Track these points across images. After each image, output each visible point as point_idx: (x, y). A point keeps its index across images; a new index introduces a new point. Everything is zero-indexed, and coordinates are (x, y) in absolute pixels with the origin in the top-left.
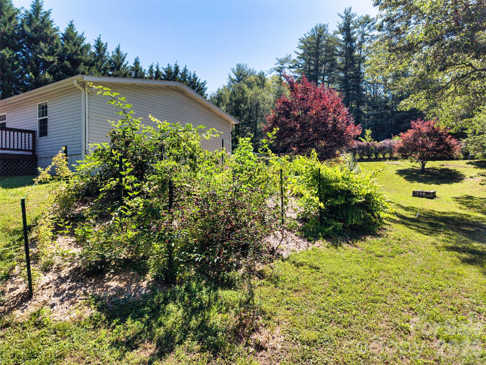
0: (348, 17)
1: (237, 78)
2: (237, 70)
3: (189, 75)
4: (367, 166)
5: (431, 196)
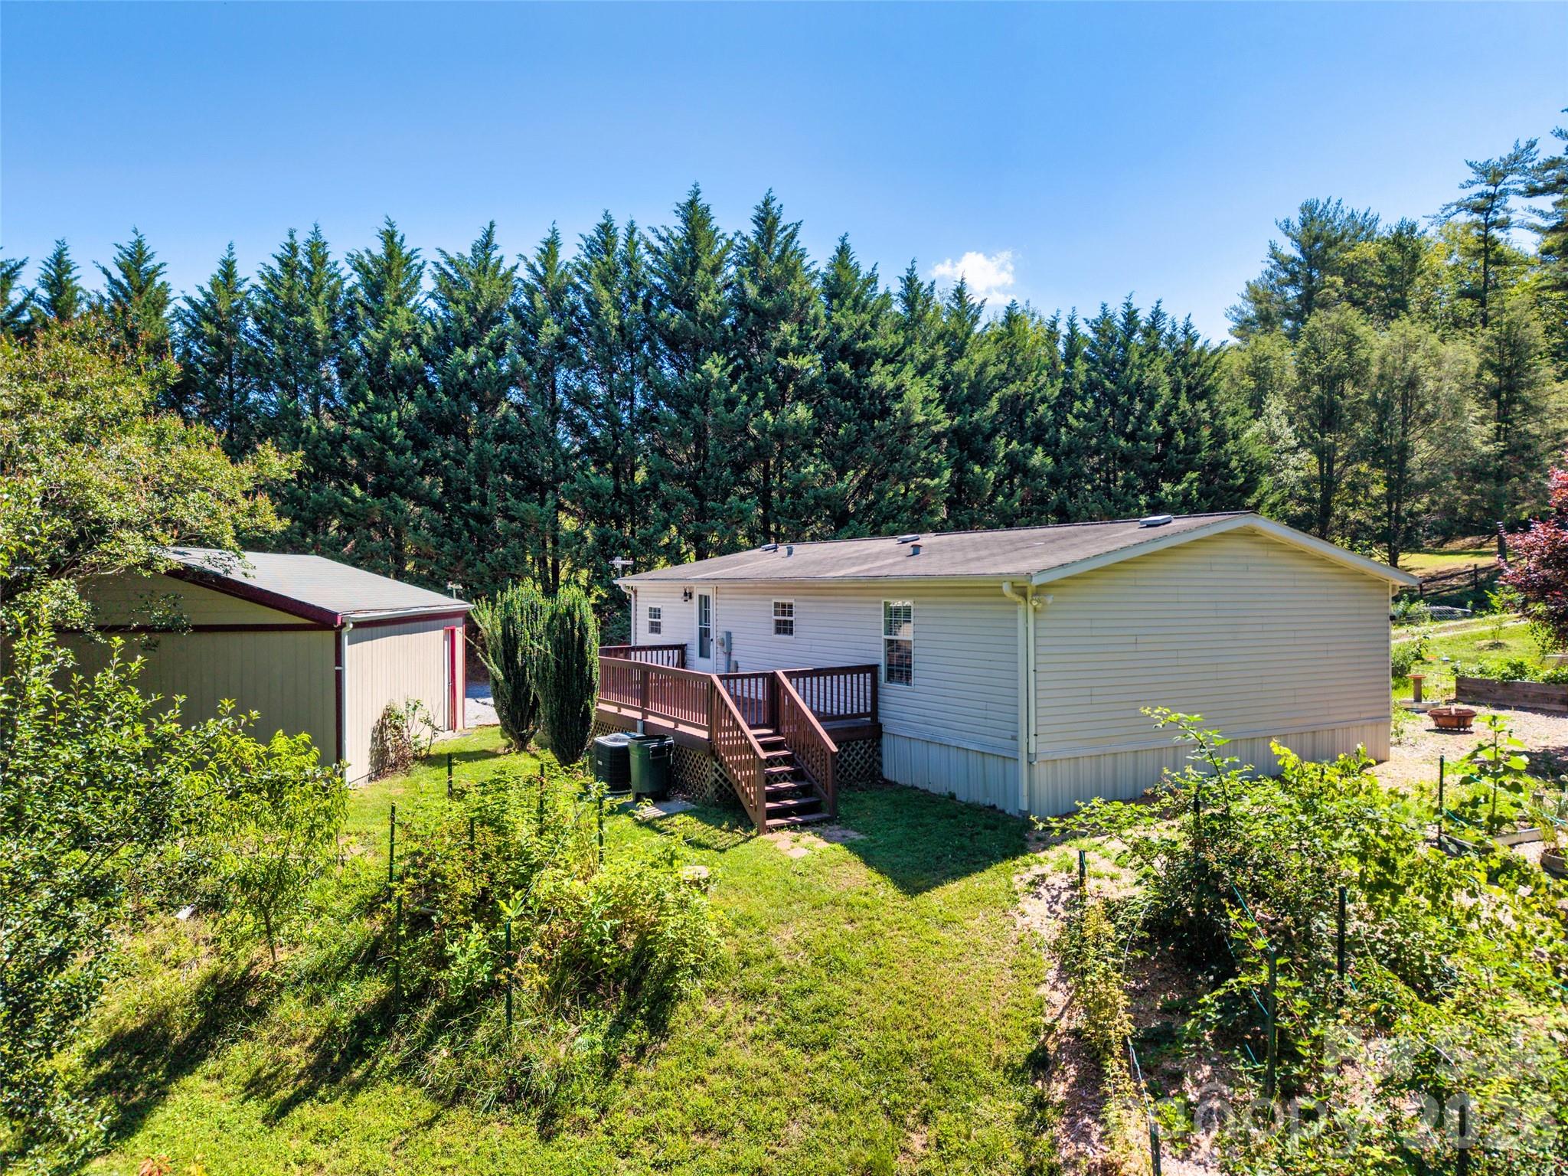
1: (1302, 252)
2: (1304, 225)
3: (1168, 331)
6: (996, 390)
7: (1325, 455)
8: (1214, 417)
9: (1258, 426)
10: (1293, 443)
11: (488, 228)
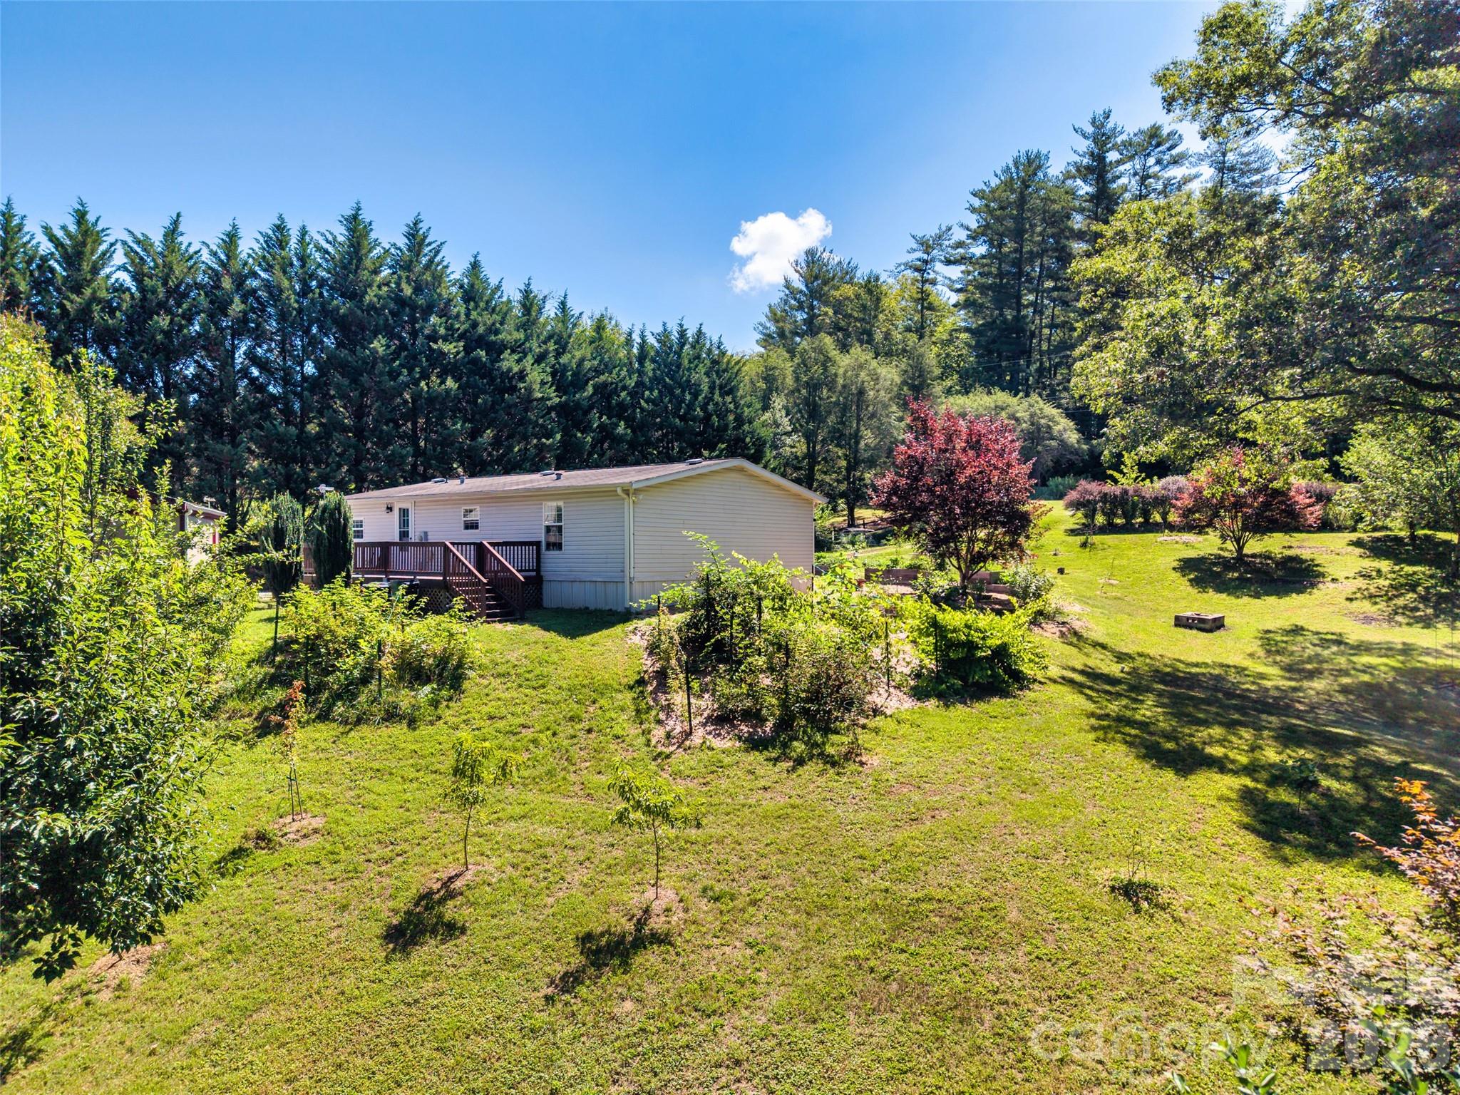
0: (1102, 137)
1: (807, 286)
2: (808, 266)
3: (707, 346)
4: (1116, 547)
5: (1207, 626)
6: (590, 379)
7: (810, 437)
8: (736, 408)
9: (767, 415)
10: (789, 429)
11: (175, 217)
